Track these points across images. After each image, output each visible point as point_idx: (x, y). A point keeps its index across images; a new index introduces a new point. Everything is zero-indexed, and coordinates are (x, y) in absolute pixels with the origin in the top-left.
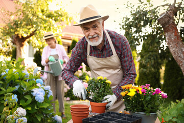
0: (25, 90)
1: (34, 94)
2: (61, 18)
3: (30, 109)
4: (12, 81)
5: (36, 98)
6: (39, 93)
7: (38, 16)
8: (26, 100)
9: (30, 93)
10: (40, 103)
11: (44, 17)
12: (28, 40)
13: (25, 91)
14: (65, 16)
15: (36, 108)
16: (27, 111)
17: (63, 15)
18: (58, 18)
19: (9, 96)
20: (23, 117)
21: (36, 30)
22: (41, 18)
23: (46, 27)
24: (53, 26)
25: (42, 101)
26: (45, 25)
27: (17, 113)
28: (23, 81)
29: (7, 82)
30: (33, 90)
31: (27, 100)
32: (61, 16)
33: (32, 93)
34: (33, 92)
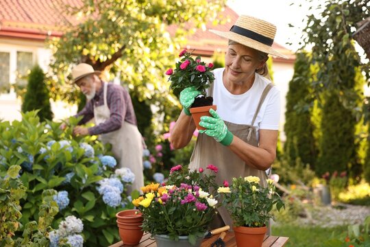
0: (84, 182)
1: (100, 190)
2: (183, 15)
3: (90, 218)
4: (60, 164)
5: (104, 198)
6: (110, 187)
7: (128, 16)
8: (85, 202)
9: (93, 188)
10: (111, 209)
11: (143, 17)
12: (111, 66)
13: (83, 184)
14: (191, 11)
15: (103, 217)
16: (85, 222)
17: (187, 7)
18: (175, 16)
19: (49, 194)
20: (77, 233)
21: (124, 47)
22: (135, 20)
23: (147, 38)
24: (161, 35)
25: (116, 205)
26: (144, 35)
27: (65, 227)
28: (80, 164)
29: (51, 167)
30: (101, 182)
31: (88, 201)
32: (183, 9)
33: (97, 188)
34: (99, 185)
